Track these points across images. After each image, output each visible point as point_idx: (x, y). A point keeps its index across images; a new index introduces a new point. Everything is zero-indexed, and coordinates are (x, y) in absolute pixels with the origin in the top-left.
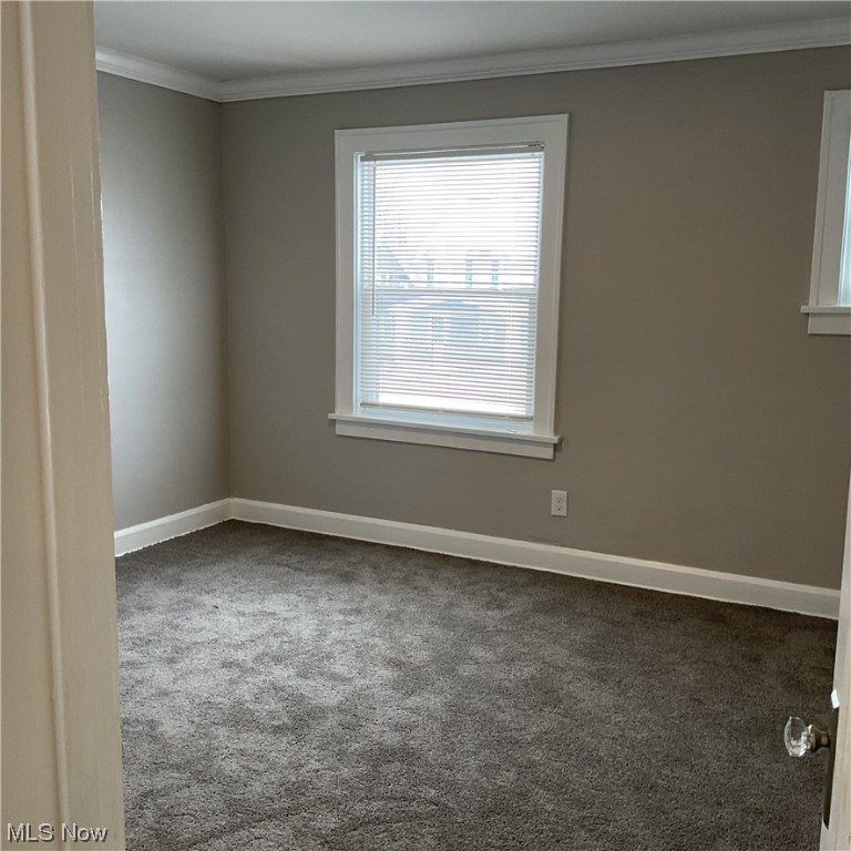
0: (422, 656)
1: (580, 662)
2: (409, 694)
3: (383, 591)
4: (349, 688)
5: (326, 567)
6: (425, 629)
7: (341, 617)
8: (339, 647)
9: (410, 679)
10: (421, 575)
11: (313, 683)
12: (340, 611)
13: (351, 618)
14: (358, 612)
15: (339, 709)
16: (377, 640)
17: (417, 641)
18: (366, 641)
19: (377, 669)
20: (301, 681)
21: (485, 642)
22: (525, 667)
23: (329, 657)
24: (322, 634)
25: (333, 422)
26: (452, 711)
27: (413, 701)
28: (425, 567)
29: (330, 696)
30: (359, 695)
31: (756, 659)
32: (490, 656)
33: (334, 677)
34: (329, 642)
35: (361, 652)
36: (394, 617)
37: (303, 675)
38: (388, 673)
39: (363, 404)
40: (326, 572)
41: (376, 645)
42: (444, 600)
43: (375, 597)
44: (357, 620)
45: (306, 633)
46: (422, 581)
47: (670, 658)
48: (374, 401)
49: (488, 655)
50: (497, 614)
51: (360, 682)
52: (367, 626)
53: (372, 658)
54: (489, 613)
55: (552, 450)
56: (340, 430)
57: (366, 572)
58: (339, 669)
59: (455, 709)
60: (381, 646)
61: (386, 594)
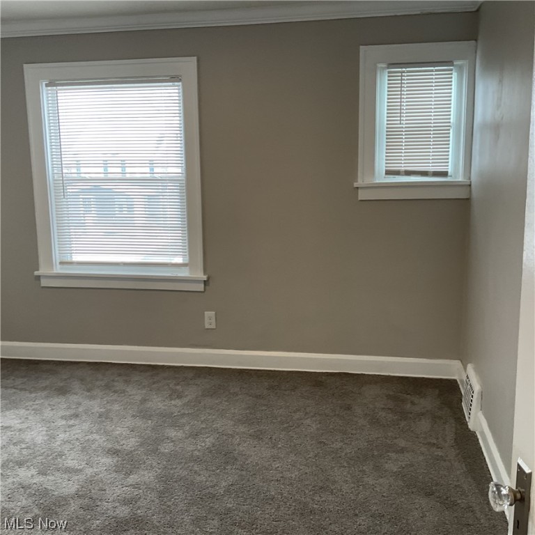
0: (131, 443)
1: (242, 429)
2: (128, 474)
3: (92, 398)
4: (82, 477)
5: (44, 385)
6: (129, 422)
7: (64, 422)
8: (68, 446)
9: (127, 462)
10: (118, 381)
11: (52, 478)
12: (62, 418)
13: (72, 422)
14: (76, 416)
15: (78, 495)
16: (96, 436)
17: (126, 432)
18: (87, 438)
19: (100, 458)
20: (41, 479)
21: (174, 425)
22: (207, 438)
23: (61, 455)
24: (52, 437)
25: (38, 278)
26: (163, 481)
27: (133, 479)
28: (120, 375)
29: (68, 487)
30: (91, 481)
31: (349, 408)
32: (180, 434)
33: (69, 470)
34: (58, 443)
35: (85, 447)
36: (104, 416)
37: (42, 473)
38: (108, 461)
39: (61, 263)
40: (44, 389)
41: (94, 440)
42: (138, 398)
43: (87, 403)
44: (77, 422)
45: (39, 439)
46: (119, 385)
47: (297, 416)
48: (69, 260)
49: (179, 434)
50: (178, 402)
51: (89, 471)
52: (86, 426)
53: (95, 450)
54: (173, 402)
55: (203, 285)
56: (44, 283)
57: (76, 385)
58: (70, 463)
59: (165, 479)
60: (100, 440)
61: (95, 399)
